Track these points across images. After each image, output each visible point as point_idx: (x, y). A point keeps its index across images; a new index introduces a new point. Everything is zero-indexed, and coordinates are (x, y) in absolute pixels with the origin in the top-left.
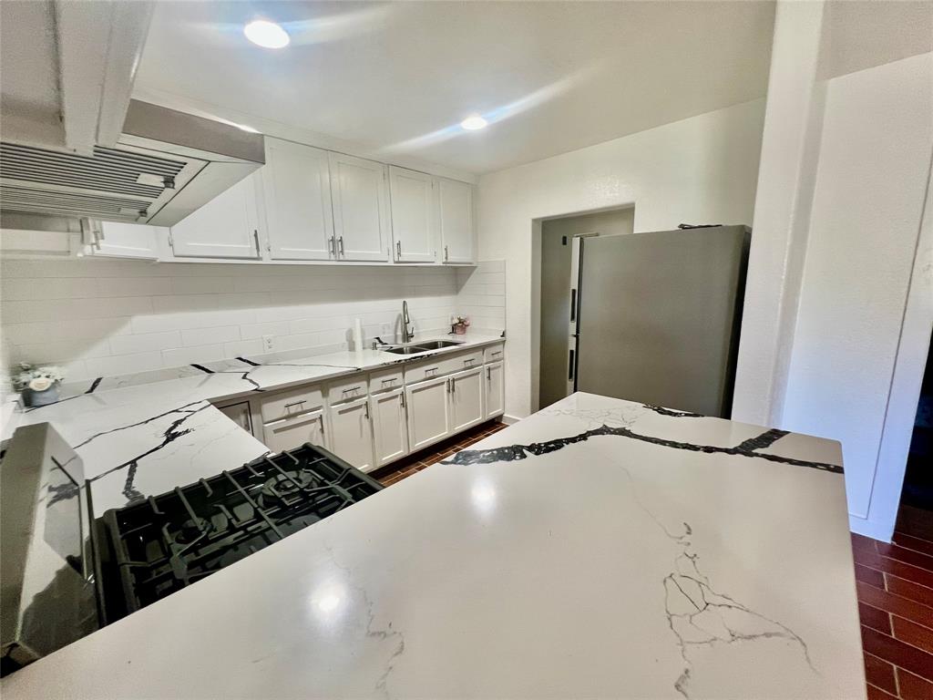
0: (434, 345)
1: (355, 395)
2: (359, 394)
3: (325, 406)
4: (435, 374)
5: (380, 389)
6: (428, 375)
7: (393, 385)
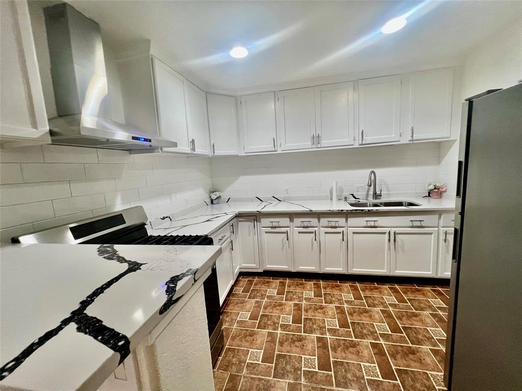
3: (291, 227)
4: (376, 225)
5: (327, 225)
6: (368, 225)
7: (337, 225)
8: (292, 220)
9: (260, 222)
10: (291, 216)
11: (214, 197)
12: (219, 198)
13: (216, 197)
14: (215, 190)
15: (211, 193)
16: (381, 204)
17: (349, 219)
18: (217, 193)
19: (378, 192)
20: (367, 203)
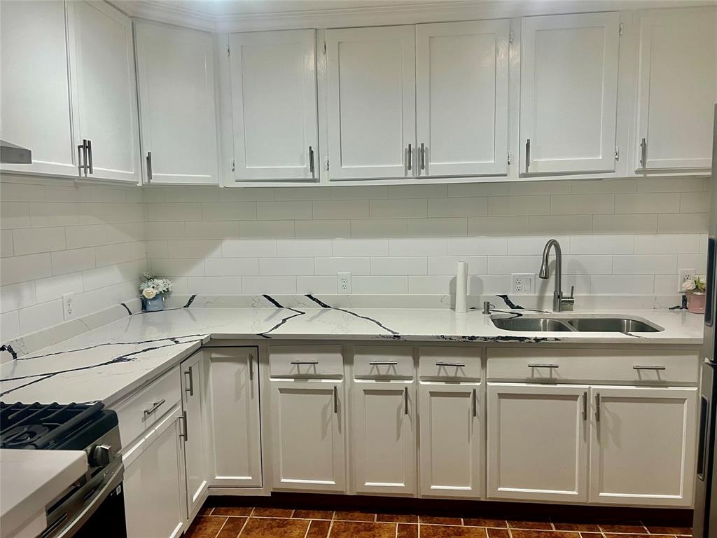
0: (614, 324)
1: (391, 373)
2: (399, 374)
3: (347, 377)
4: (555, 376)
5: (436, 375)
6: (536, 376)
7: (460, 374)
8: (348, 361)
9: (267, 362)
10: (348, 348)
11: (150, 292)
12: (164, 294)
13: (155, 292)
14: (154, 274)
15: (143, 281)
16: (571, 322)
17: (490, 361)
18: (160, 282)
19: (566, 293)
20: (539, 320)
